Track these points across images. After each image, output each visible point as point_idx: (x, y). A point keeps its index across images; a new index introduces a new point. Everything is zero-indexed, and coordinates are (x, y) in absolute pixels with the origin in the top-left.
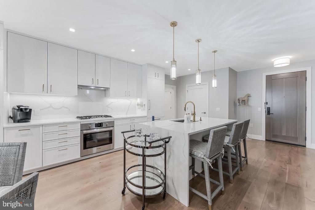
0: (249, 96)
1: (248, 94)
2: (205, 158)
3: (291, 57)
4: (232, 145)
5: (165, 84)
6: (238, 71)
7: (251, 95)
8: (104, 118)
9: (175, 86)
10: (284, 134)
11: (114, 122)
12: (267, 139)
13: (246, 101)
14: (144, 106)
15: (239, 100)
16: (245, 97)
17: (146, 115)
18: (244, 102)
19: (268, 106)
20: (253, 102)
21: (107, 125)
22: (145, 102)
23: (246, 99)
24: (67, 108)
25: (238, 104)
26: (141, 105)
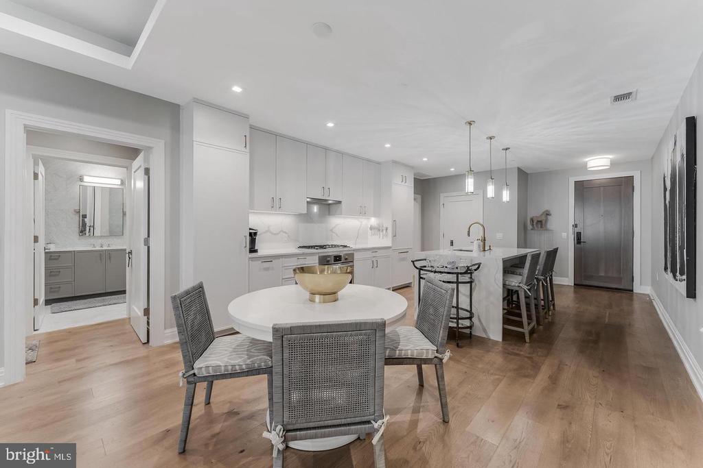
0: (548, 214)
1: (547, 211)
2: (521, 285)
3: (611, 157)
4: (542, 277)
5: (415, 193)
6: (529, 172)
7: (551, 212)
8: (341, 249)
9: (420, 196)
10: (602, 274)
11: (353, 254)
12: (576, 283)
13: (544, 222)
14: (384, 231)
15: (532, 220)
16: (542, 215)
17: (389, 244)
18: (540, 223)
19: (577, 230)
20: (553, 223)
21: (346, 259)
22: (389, 224)
23: (543, 218)
24: (286, 233)
25: (530, 227)
26: (377, 229)
